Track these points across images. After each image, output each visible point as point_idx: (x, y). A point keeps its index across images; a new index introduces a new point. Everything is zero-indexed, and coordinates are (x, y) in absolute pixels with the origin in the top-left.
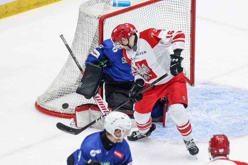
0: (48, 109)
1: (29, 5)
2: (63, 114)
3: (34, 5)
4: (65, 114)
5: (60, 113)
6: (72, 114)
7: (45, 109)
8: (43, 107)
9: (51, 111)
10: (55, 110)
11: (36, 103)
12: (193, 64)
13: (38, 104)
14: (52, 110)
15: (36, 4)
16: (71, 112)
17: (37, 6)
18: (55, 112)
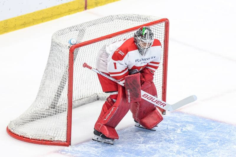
0: (18, 134)
1: (16, 25)
2: (32, 139)
3: (21, 25)
4: (34, 139)
5: (29, 138)
6: (41, 140)
7: (15, 134)
8: (14, 131)
9: (20, 136)
10: (25, 135)
11: (7, 128)
12: (165, 93)
13: (9, 128)
14: (22, 135)
15: (23, 24)
16: (40, 138)
17: (23, 26)
18: (24, 137)
